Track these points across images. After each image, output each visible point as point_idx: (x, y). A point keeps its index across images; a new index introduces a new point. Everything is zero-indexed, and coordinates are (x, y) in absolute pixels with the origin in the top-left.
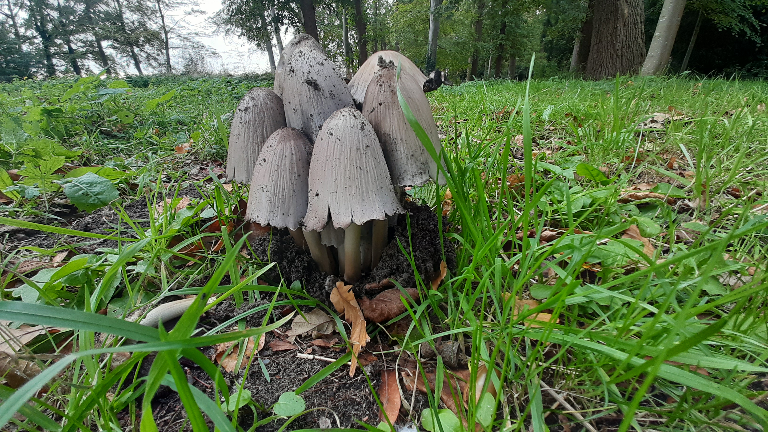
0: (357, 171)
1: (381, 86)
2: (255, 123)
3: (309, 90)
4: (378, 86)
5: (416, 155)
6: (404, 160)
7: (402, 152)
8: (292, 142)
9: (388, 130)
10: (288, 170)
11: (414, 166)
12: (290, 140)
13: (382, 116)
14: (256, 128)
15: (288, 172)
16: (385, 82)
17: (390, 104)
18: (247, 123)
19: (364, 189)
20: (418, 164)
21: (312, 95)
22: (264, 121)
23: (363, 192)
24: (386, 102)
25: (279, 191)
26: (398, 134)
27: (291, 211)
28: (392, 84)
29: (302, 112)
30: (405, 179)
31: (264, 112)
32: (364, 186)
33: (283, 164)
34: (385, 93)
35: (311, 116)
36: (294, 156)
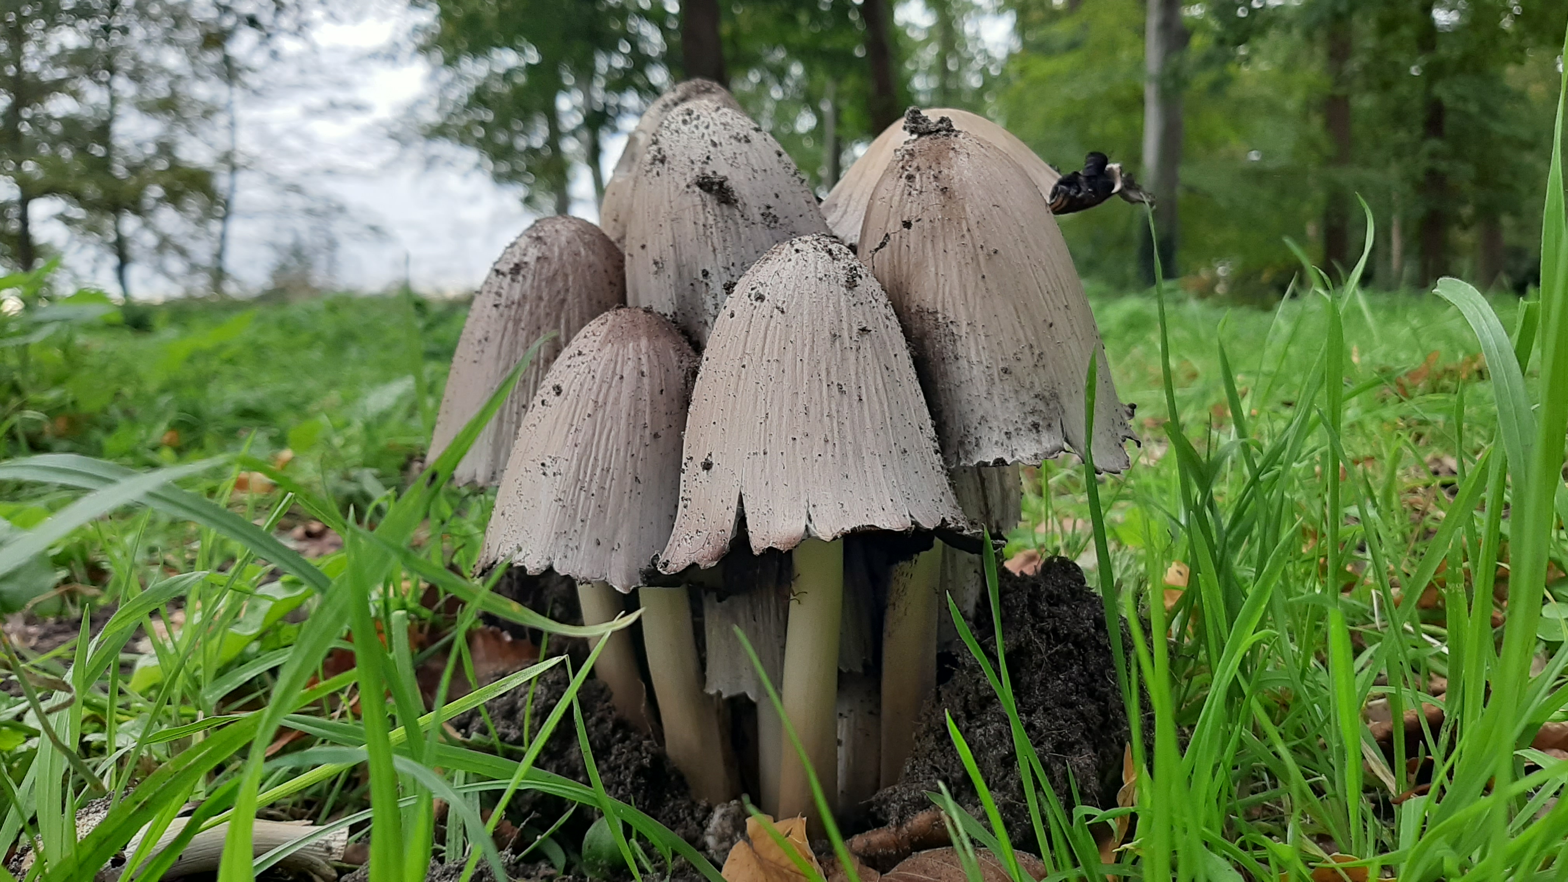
0: (830, 396)
1: (910, 178)
2: (538, 306)
3: (705, 206)
4: (903, 180)
5: (1018, 369)
6: (980, 388)
7: (974, 359)
8: (644, 342)
9: (929, 298)
10: (624, 415)
11: (1012, 404)
12: (639, 338)
13: (913, 260)
14: (538, 319)
15: (623, 422)
16: (922, 167)
17: (937, 224)
18: (514, 307)
19: (849, 448)
20: (1025, 397)
21: (711, 220)
22: (563, 301)
23: (844, 455)
24: (926, 219)
25: (593, 474)
26: (961, 309)
27: (623, 537)
28: (945, 171)
29: (679, 268)
30: (984, 442)
31: (566, 276)
32: (849, 438)
33: (611, 400)
34: (923, 196)
35: (705, 274)
36: (646, 380)
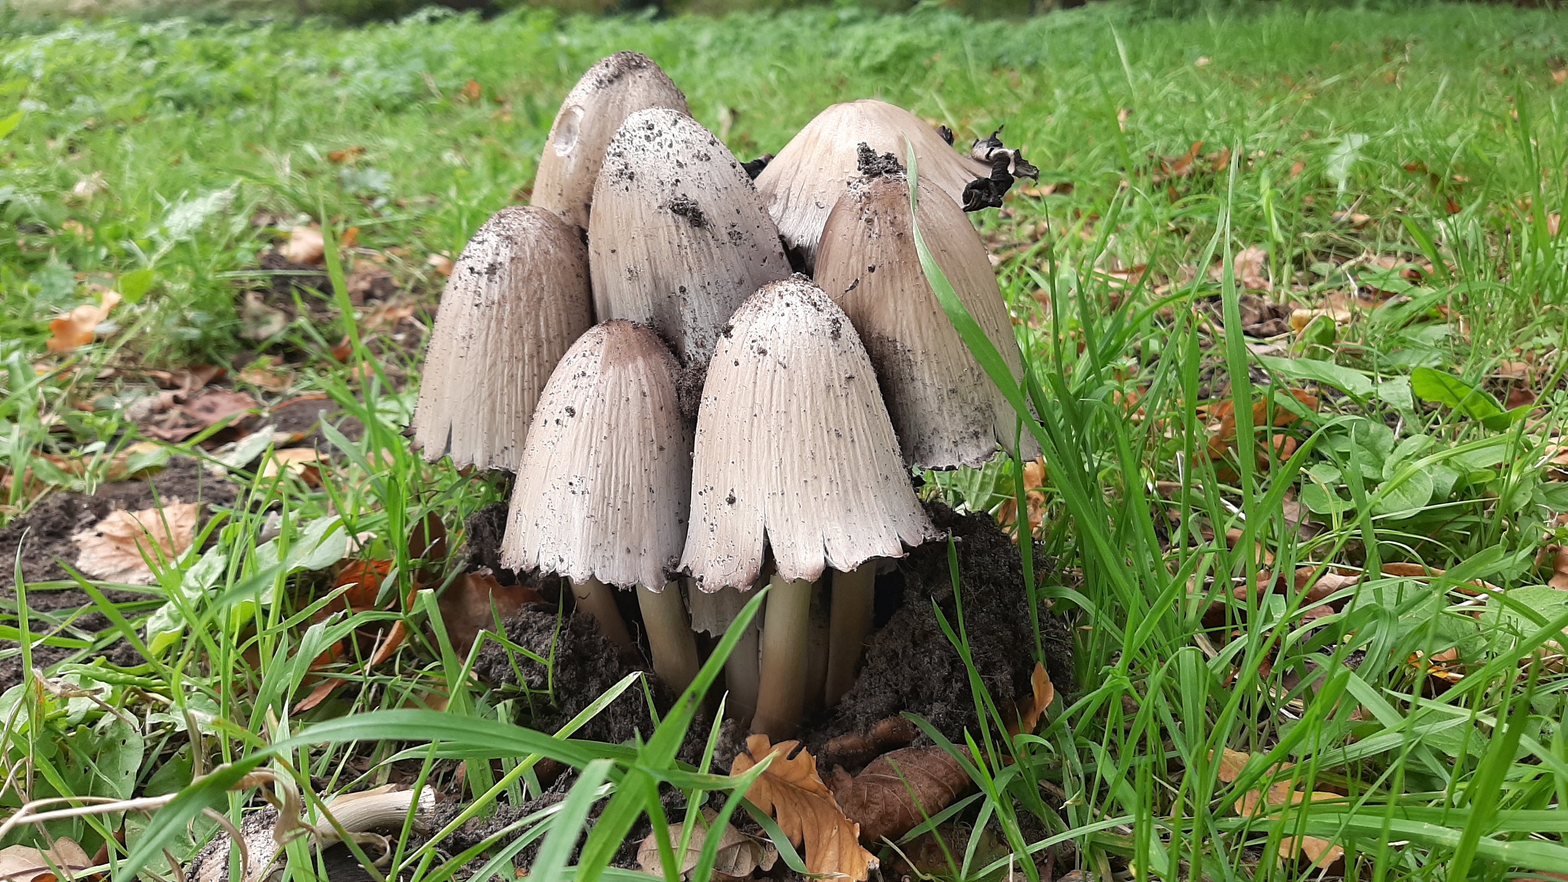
0: (830, 441)
1: (869, 221)
2: (518, 306)
3: (678, 228)
4: (862, 223)
5: (962, 388)
6: (933, 404)
7: (928, 382)
8: (640, 362)
9: (889, 329)
10: (635, 435)
11: (958, 416)
13: (874, 295)
14: (520, 318)
15: (635, 441)
16: (880, 212)
17: (896, 266)
18: (495, 307)
19: (849, 485)
20: (968, 411)
21: (685, 242)
22: (540, 299)
23: (846, 491)
24: (886, 262)
26: (917, 340)
27: (647, 542)
28: (899, 217)
29: (655, 280)
30: (936, 449)
32: (848, 477)
33: (622, 421)
34: (882, 239)
35: (683, 290)
